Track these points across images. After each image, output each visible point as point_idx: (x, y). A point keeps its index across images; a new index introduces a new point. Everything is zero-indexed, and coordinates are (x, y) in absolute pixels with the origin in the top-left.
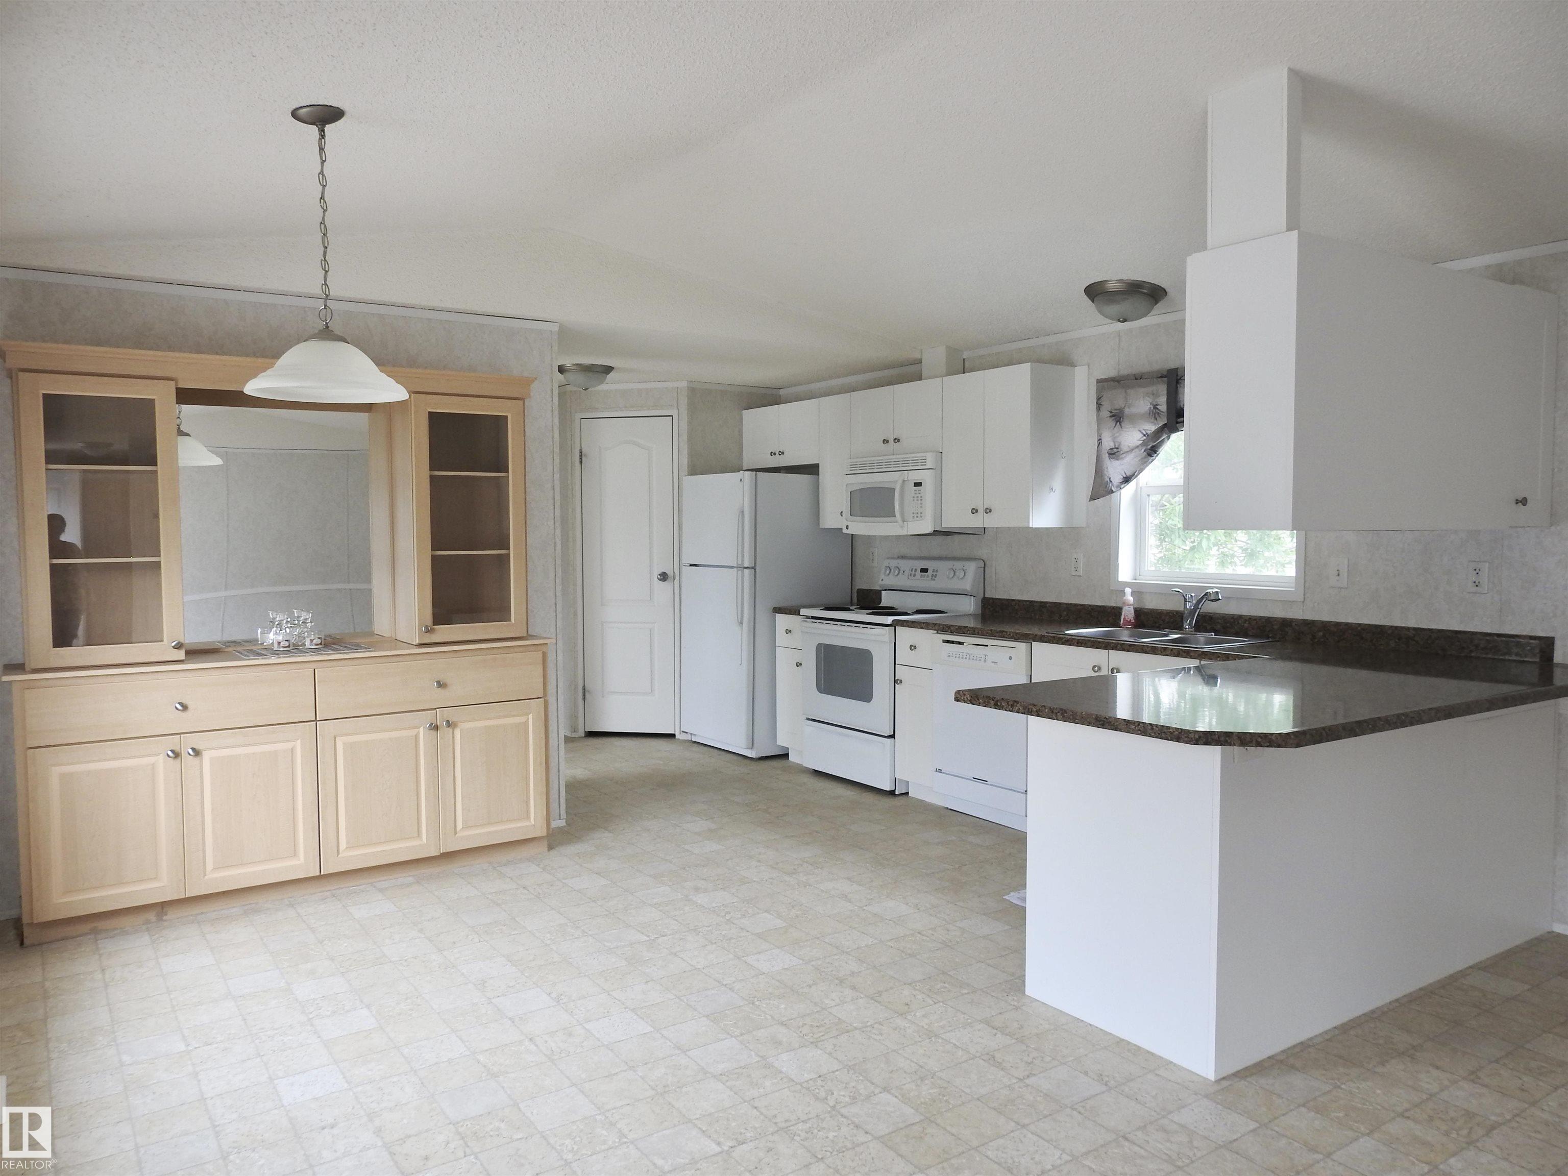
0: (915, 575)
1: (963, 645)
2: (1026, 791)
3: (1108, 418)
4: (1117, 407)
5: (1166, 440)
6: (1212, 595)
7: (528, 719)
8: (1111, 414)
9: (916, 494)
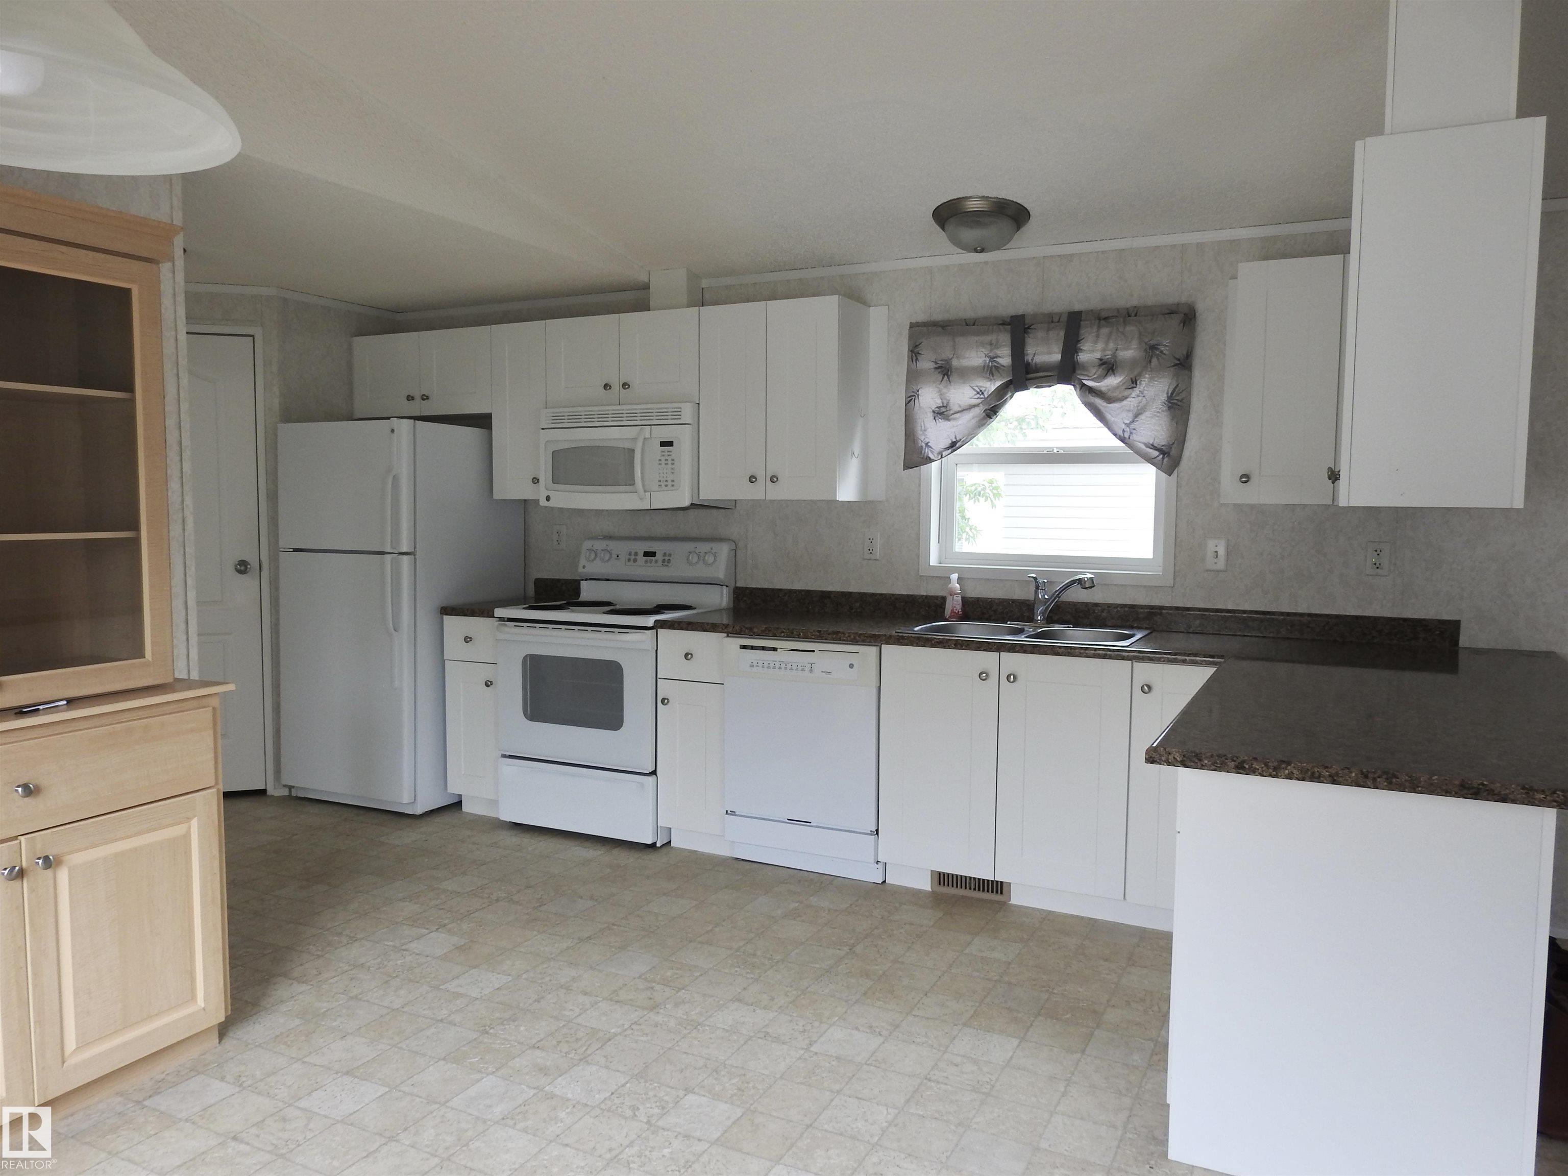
0: (635, 560)
1: (777, 651)
2: (877, 830)
3: (933, 370)
4: (944, 356)
5: (1009, 399)
6: (1087, 583)
7: (190, 827)
8: (935, 366)
9: (663, 456)
